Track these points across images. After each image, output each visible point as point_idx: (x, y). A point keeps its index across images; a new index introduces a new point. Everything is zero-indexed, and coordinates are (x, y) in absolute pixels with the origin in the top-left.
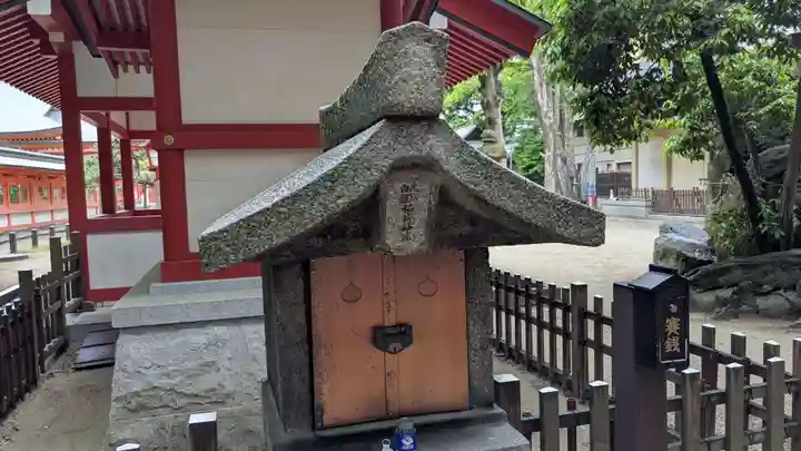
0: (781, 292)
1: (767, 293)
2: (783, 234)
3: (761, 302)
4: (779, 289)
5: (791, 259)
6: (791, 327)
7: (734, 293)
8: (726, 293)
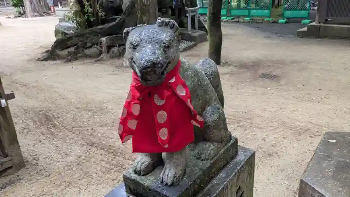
0: (95, 46)
1: (90, 47)
2: (95, 19)
3: (87, 51)
4: (94, 45)
5: (98, 31)
6: (96, 61)
7: (75, 49)
8: (72, 49)
